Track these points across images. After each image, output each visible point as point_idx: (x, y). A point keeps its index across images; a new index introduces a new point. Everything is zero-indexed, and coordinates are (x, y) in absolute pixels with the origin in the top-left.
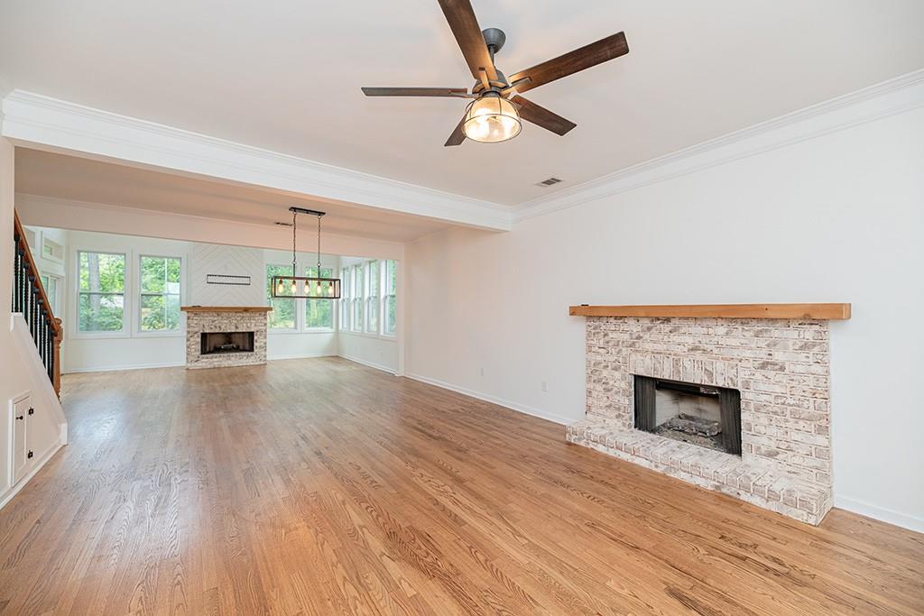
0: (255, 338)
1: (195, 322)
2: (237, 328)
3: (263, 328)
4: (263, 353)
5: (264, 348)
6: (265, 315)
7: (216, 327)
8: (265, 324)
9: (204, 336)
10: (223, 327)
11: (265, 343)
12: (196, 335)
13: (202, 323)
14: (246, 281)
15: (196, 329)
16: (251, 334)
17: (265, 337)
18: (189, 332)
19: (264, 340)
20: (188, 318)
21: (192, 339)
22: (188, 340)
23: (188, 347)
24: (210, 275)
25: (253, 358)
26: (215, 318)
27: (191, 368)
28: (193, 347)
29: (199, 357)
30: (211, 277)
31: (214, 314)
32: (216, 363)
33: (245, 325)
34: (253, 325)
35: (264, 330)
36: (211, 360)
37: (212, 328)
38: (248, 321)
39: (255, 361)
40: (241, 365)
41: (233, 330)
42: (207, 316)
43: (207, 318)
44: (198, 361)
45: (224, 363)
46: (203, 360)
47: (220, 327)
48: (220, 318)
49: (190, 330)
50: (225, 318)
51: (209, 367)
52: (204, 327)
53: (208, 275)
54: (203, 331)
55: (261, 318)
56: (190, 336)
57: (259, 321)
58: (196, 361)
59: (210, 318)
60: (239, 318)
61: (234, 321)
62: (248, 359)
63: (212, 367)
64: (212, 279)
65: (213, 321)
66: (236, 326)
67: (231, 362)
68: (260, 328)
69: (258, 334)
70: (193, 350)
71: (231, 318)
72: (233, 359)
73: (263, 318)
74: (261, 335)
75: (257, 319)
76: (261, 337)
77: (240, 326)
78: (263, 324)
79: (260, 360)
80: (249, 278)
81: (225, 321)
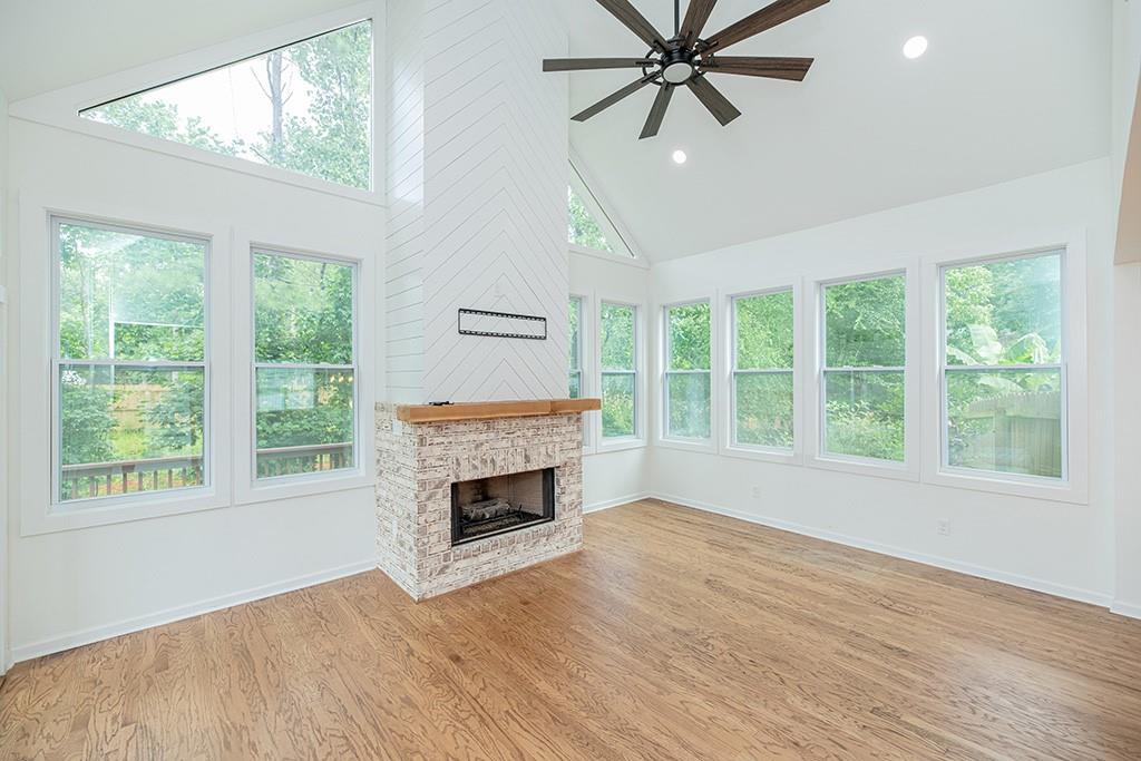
0: (558, 484)
1: (438, 451)
2: (527, 458)
3: (575, 454)
4: (576, 521)
5: (576, 505)
6: (578, 420)
7: (484, 462)
8: (579, 445)
9: (458, 491)
10: (499, 462)
11: (580, 493)
12: (441, 493)
13: (456, 451)
15: (441, 474)
16: (550, 474)
17: (579, 478)
18: (422, 484)
19: (579, 487)
20: (422, 441)
21: (431, 506)
22: (421, 511)
23: (421, 532)
24: (465, 311)
25: (558, 536)
26: (483, 437)
27: (429, 596)
28: (434, 528)
29: (446, 557)
30: (467, 315)
31: (480, 426)
32: (485, 568)
33: (543, 450)
34: (557, 449)
35: (579, 459)
36: (474, 561)
37: (475, 467)
38: (548, 439)
39: (561, 544)
40: (535, 562)
41: (519, 466)
42: (464, 433)
43: (464, 439)
44: (447, 567)
45: (502, 562)
46: (457, 565)
47: (493, 461)
48: (492, 435)
49: (425, 477)
50: (503, 434)
51: (470, 582)
52: (459, 464)
53: (460, 310)
54: (457, 477)
55: (571, 428)
56: (423, 496)
57: (568, 436)
58: (442, 571)
59: (472, 437)
60: (530, 434)
61: (521, 442)
62: (551, 539)
63: (477, 581)
64: (469, 322)
65: (477, 446)
66: (526, 456)
67: (517, 558)
68: (570, 455)
69: (568, 473)
70: (434, 539)
71: (515, 435)
72: (520, 547)
73: (575, 428)
74: (571, 474)
75: (563, 430)
76: (571, 479)
77: (533, 456)
78: (575, 445)
79: (572, 540)
80: (543, 322)
81: (504, 444)
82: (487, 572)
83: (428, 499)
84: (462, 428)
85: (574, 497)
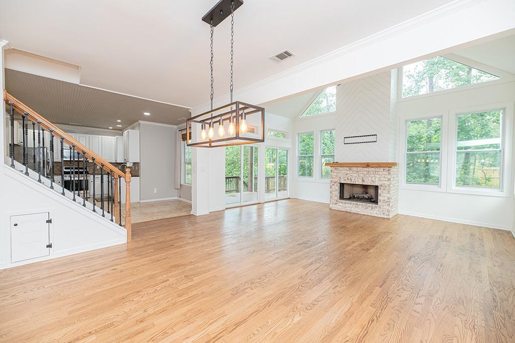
0: (379, 191)
1: (335, 174)
2: (363, 181)
3: (387, 183)
4: (387, 207)
5: (388, 202)
6: (390, 170)
7: (348, 179)
8: (389, 180)
9: (342, 185)
11: (389, 199)
12: (336, 184)
13: (340, 175)
15: (336, 180)
16: (376, 187)
17: (389, 192)
19: (389, 195)
20: (332, 171)
21: (333, 187)
22: (331, 187)
23: (331, 192)
25: (377, 210)
26: (348, 172)
27: (332, 208)
28: (334, 193)
29: (337, 201)
30: (347, 139)
31: (347, 169)
32: (348, 208)
33: (370, 179)
34: (377, 179)
35: (389, 185)
36: (344, 205)
38: (373, 175)
39: (378, 213)
42: (342, 170)
43: (342, 172)
45: (353, 209)
46: (340, 204)
47: (351, 179)
48: (351, 172)
50: (355, 172)
51: (343, 210)
52: (340, 178)
53: (345, 138)
54: (340, 181)
55: (385, 173)
56: (332, 184)
57: (383, 176)
58: (336, 204)
59: (345, 172)
60: (365, 173)
61: (361, 175)
62: (373, 210)
63: (345, 210)
64: (347, 141)
65: (346, 175)
67: (359, 210)
68: (384, 183)
70: (334, 195)
71: (359, 172)
73: (387, 173)
74: (384, 189)
75: (381, 173)
76: (384, 192)
77: (366, 180)
78: (387, 179)
79: (384, 213)
80: (375, 136)
81: (355, 175)
82: (348, 209)
85: (386, 198)
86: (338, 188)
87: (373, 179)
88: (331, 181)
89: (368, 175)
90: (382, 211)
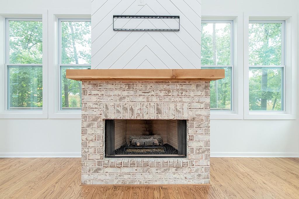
0: (190, 131)
1: (94, 99)
2: (159, 111)
3: (204, 113)
6: (206, 87)
7: (125, 109)
8: (208, 106)
9: (109, 124)
10: (136, 112)
11: (207, 143)
12: (96, 124)
13: (105, 100)
14: (172, 24)
15: (97, 113)
16: (183, 124)
17: (207, 131)
19: (206, 138)
21: (89, 131)
22: (84, 132)
23: (84, 144)
24: (118, 16)
25: (186, 170)
26: (125, 93)
27: (88, 183)
28: (92, 144)
29: (99, 163)
30: (120, 19)
31: (123, 86)
32: (126, 177)
33: (172, 106)
34: (186, 106)
35: (207, 117)
36: (119, 170)
37: (118, 112)
38: (178, 99)
39: (189, 176)
40: (166, 183)
41: (151, 115)
42: (111, 90)
43: (112, 93)
44: (100, 169)
45: (138, 176)
46: (107, 170)
47: (132, 109)
48: (132, 93)
49: (86, 113)
50: (140, 93)
51: (115, 183)
52: (107, 108)
53: (114, 17)
54: (106, 116)
55: (199, 93)
56: (85, 124)
57: (197, 99)
58: (97, 171)
59: (117, 92)
60: (162, 94)
61: (154, 99)
62: (180, 171)
63: (120, 183)
64: (120, 23)
65: (121, 99)
66: (158, 109)
67: (150, 177)
68: (199, 112)
69: (195, 125)
70: (91, 150)
71: (149, 94)
72: (153, 170)
73: (203, 93)
74: (199, 127)
75: (192, 94)
76: (199, 131)
77: (164, 109)
78: (203, 106)
79: (199, 175)
80: (177, 20)
81: (141, 99)
82: (127, 180)
83: (89, 126)
84: (110, 86)
85: (202, 144)
86: (100, 132)
87: (178, 108)
88: (84, 117)
89: (167, 99)
90: (197, 171)
